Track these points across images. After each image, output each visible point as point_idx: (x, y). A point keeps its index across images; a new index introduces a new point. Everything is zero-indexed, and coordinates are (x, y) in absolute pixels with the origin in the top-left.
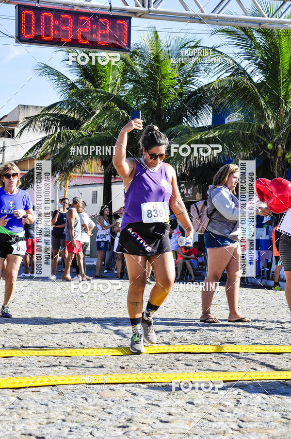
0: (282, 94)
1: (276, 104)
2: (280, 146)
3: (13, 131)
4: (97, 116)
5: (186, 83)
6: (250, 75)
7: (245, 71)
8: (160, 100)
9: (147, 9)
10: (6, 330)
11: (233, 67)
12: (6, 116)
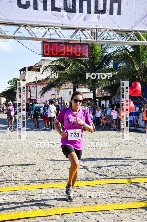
0: (141, 57)
1: (139, 61)
2: (141, 77)
3: (40, 69)
4: (71, 66)
5: (104, 53)
6: (129, 50)
7: (127, 49)
8: (94, 59)
9: (96, 40)
10: (40, 167)
11: (122, 47)
12: (37, 64)
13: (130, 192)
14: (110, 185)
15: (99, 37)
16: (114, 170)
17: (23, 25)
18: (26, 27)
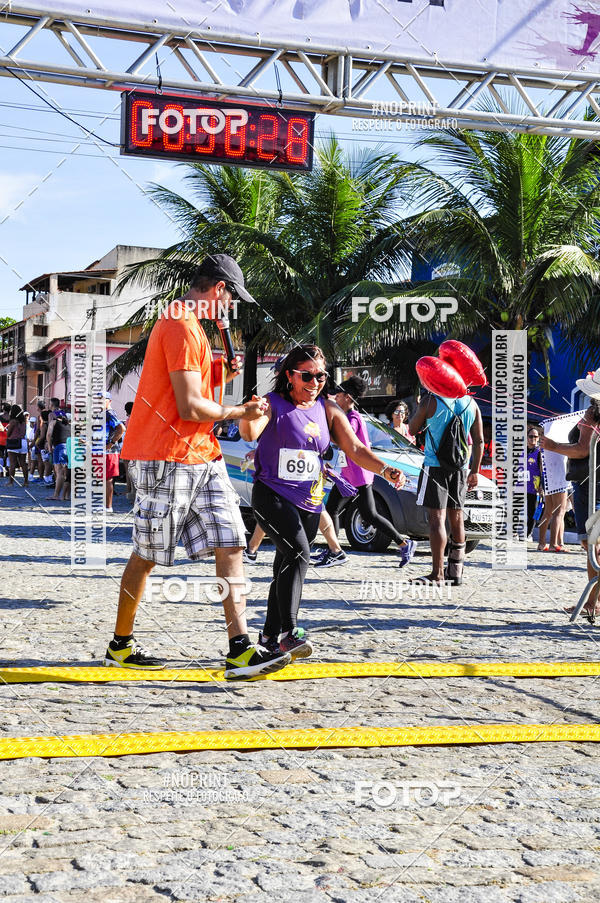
0: (524, 236)
1: (514, 252)
3: (108, 284)
5: (376, 217)
6: (475, 207)
7: (467, 201)
9: (341, 99)
11: (449, 194)
12: (98, 262)
13: (454, 700)
15: (353, 89)
17: (44, 22)
18: (59, 33)
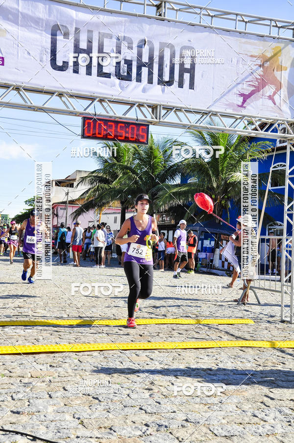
0: (220, 169)
1: (217, 174)
2: (219, 197)
3: (73, 184)
4: (121, 177)
5: (168, 161)
8: (153, 170)
9: (158, 120)
10: (69, 304)
12: (69, 176)
13: (197, 332)
14: (169, 326)
15: (162, 117)
16: (176, 311)
17: (56, 94)
18: (61, 97)
